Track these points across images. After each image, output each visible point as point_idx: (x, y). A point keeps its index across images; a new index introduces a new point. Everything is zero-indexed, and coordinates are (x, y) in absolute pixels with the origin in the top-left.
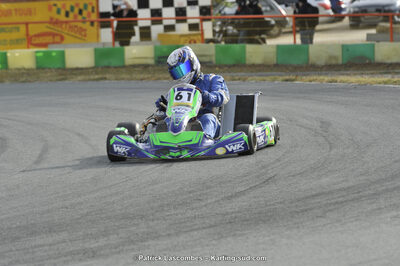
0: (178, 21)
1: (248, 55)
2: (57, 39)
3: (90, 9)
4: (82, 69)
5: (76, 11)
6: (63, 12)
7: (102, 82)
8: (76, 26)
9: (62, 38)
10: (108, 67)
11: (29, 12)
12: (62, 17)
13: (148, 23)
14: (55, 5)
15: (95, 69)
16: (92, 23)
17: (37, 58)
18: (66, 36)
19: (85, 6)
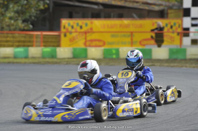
11: (141, 26)
16: (178, 34)
19: (175, 24)
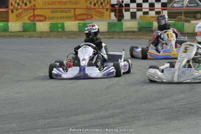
0: (150, 10)
1: (185, 28)
2: (89, 17)
3: (106, 2)
5: (99, 3)
6: (93, 4)
7: (112, 39)
8: (99, 11)
9: (92, 17)
10: (114, 32)
12: (92, 6)
13: (135, 10)
15: (108, 33)
16: (107, 10)
17: (79, 26)
18: (93, 16)
19: (104, 1)
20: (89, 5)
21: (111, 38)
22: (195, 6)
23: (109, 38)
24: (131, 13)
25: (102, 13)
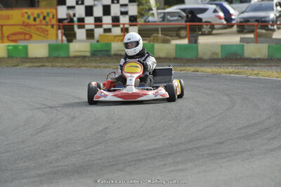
0: (114, 26)
1: (155, 51)
2: (27, 37)
3: (51, 16)
4: (39, 58)
5: (41, 17)
6: (32, 18)
7: (42, 68)
8: (41, 28)
9: (31, 36)
11: (8, 17)
12: (31, 21)
13: (92, 27)
14: (26, 13)
16: (53, 26)
17: (8, 50)
18: (33, 35)
19: (48, 14)
20: (27, 21)
21: (42, 66)
22: (178, 20)
23: (39, 67)
24: (87, 30)
25: (45, 31)
